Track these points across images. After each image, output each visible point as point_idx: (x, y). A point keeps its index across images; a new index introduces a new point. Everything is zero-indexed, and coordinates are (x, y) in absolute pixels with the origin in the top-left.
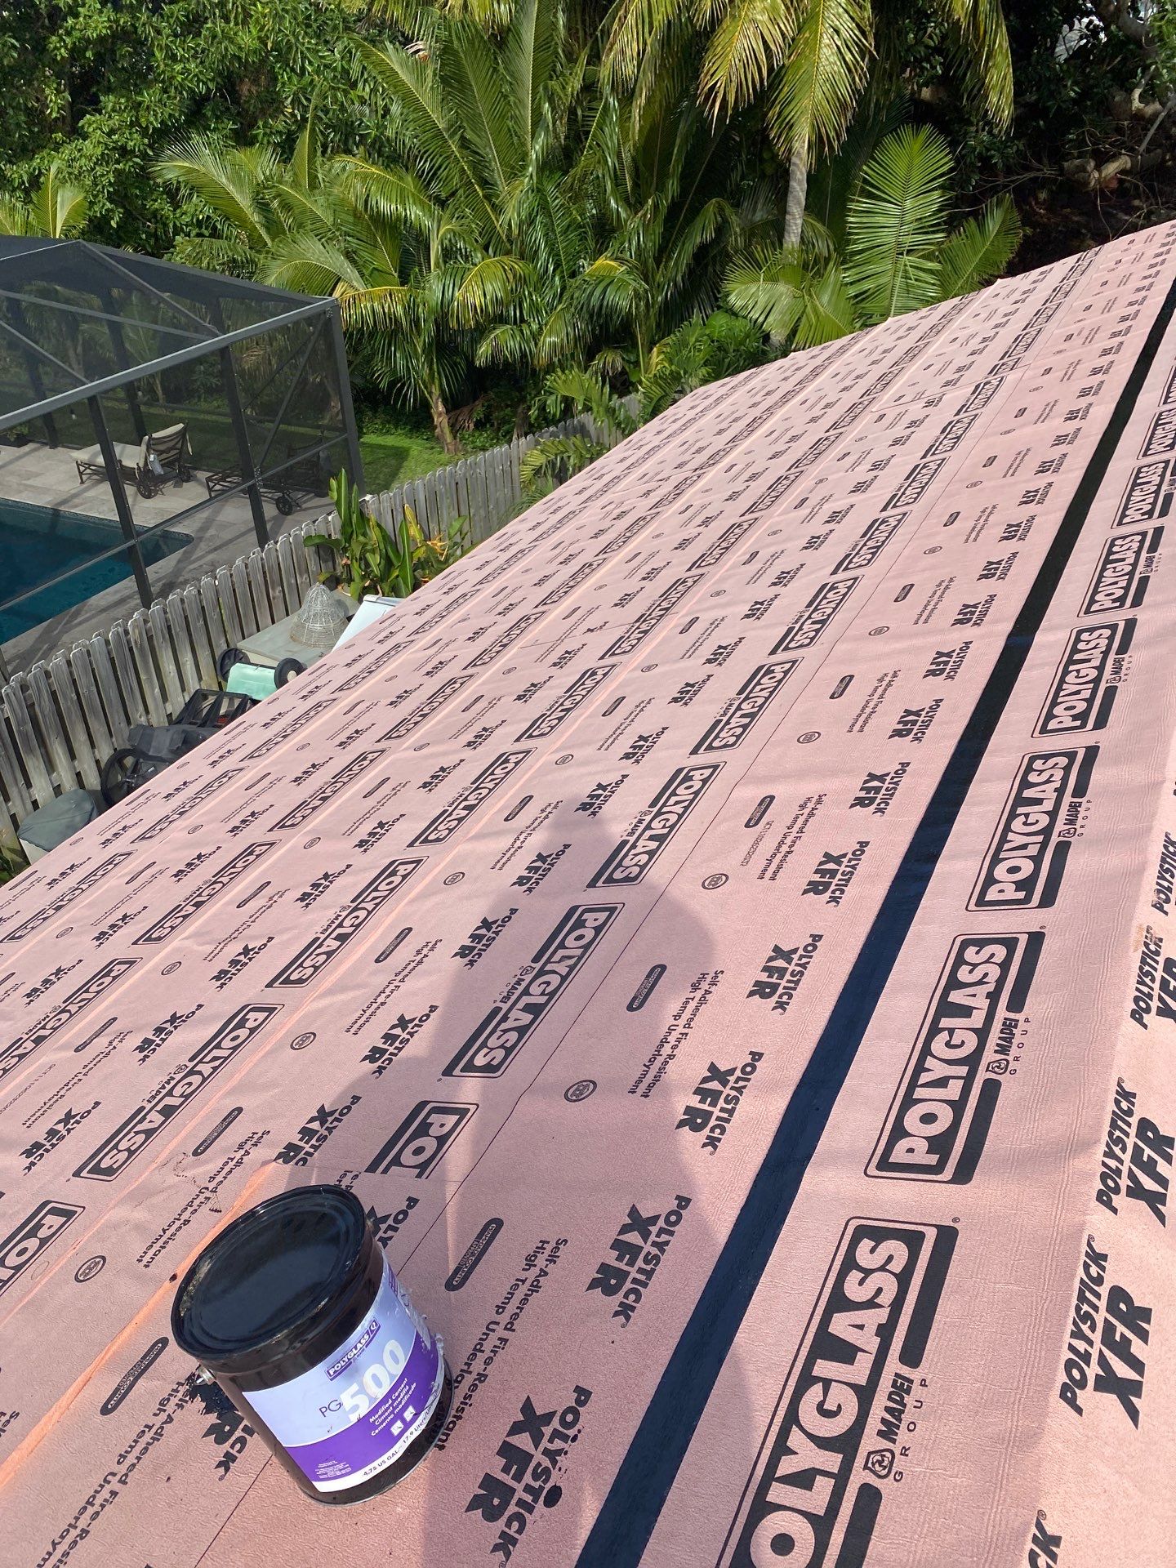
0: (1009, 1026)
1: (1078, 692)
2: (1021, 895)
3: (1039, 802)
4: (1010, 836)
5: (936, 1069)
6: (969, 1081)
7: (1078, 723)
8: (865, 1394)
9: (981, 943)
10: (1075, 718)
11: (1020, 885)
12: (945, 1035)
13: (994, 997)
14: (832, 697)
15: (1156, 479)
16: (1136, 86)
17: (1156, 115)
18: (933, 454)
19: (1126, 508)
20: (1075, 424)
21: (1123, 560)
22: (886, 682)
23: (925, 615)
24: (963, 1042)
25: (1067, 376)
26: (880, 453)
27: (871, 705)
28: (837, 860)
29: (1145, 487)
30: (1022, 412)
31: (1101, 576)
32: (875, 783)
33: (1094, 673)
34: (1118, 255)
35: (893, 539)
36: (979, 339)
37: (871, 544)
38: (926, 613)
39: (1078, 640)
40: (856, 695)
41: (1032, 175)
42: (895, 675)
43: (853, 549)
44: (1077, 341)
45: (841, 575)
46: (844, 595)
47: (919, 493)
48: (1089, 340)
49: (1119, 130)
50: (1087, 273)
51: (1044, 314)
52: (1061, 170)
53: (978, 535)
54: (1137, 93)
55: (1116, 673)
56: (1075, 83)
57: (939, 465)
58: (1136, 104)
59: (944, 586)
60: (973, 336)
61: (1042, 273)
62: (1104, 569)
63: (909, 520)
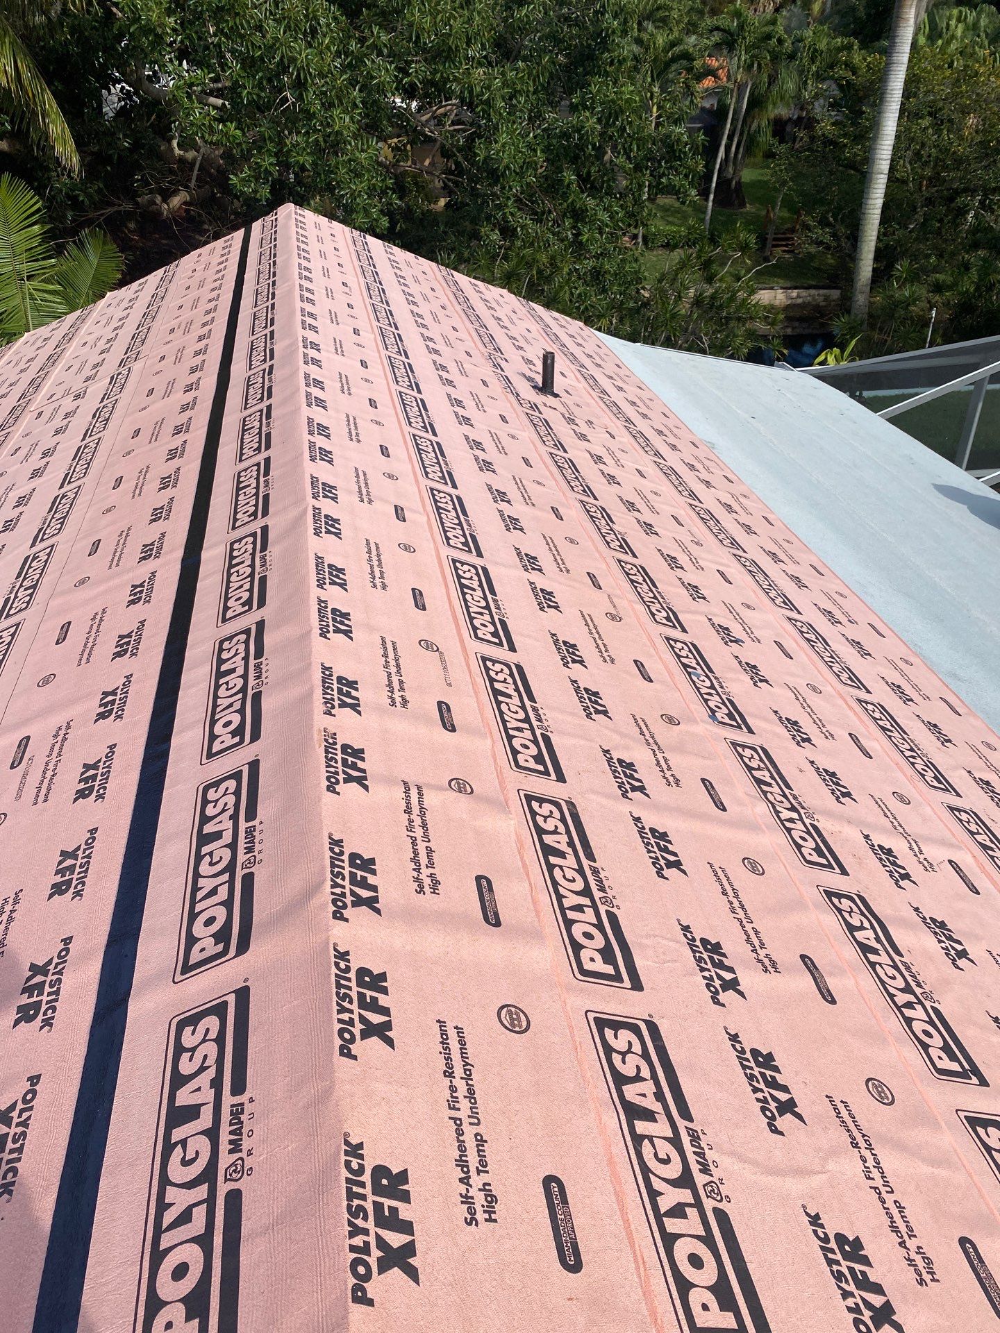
0: (250, 832)
1: (241, 586)
2: (237, 739)
3: (233, 671)
4: (219, 701)
5: (206, 884)
6: (231, 882)
7: (246, 608)
8: (212, 1134)
9: (216, 784)
10: (243, 605)
11: (234, 734)
12: (207, 859)
13: (235, 817)
14: (57, 643)
15: (257, 424)
16: (173, 138)
17: (195, 159)
18: (90, 436)
19: (242, 449)
20: (193, 394)
21: (249, 486)
22: (98, 619)
23: (116, 559)
24: (221, 858)
25: (178, 360)
26: (47, 443)
27: (91, 640)
28: (95, 766)
29: (251, 431)
30: (151, 392)
31: (237, 500)
32: (110, 698)
33: (249, 570)
34: (192, 266)
35: (75, 509)
36: (103, 341)
37: (57, 516)
38: (116, 558)
39: (232, 550)
40: (76, 636)
41: (115, 209)
42: (104, 611)
43: (44, 524)
44: (178, 333)
45: (39, 546)
46: (46, 561)
47: (87, 469)
48: (187, 331)
49: (171, 171)
50: (174, 280)
51: (149, 316)
52: (137, 203)
53: (141, 491)
54: (175, 143)
55: (263, 566)
56: (125, 136)
57: (97, 443)
58: (177, 152)
59: (125, 535)
60: (99, 339)
61: (140, 285)
62: (237, 495)
63: (83, 490)
